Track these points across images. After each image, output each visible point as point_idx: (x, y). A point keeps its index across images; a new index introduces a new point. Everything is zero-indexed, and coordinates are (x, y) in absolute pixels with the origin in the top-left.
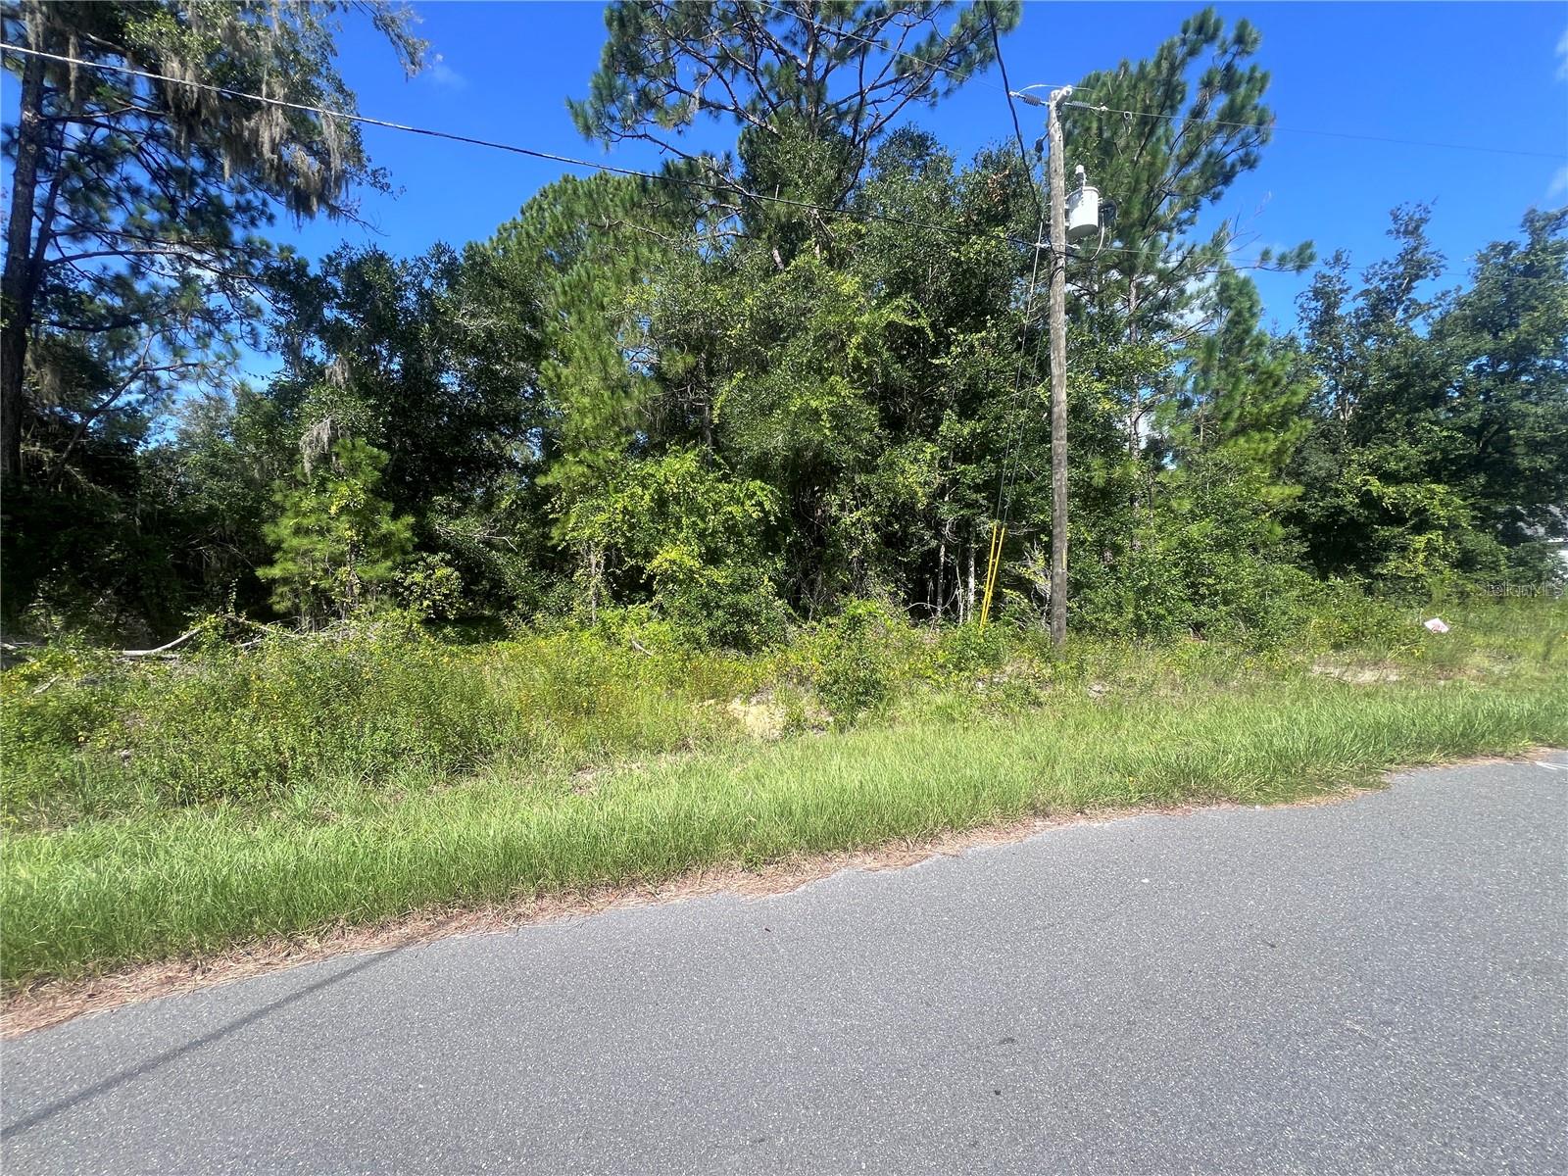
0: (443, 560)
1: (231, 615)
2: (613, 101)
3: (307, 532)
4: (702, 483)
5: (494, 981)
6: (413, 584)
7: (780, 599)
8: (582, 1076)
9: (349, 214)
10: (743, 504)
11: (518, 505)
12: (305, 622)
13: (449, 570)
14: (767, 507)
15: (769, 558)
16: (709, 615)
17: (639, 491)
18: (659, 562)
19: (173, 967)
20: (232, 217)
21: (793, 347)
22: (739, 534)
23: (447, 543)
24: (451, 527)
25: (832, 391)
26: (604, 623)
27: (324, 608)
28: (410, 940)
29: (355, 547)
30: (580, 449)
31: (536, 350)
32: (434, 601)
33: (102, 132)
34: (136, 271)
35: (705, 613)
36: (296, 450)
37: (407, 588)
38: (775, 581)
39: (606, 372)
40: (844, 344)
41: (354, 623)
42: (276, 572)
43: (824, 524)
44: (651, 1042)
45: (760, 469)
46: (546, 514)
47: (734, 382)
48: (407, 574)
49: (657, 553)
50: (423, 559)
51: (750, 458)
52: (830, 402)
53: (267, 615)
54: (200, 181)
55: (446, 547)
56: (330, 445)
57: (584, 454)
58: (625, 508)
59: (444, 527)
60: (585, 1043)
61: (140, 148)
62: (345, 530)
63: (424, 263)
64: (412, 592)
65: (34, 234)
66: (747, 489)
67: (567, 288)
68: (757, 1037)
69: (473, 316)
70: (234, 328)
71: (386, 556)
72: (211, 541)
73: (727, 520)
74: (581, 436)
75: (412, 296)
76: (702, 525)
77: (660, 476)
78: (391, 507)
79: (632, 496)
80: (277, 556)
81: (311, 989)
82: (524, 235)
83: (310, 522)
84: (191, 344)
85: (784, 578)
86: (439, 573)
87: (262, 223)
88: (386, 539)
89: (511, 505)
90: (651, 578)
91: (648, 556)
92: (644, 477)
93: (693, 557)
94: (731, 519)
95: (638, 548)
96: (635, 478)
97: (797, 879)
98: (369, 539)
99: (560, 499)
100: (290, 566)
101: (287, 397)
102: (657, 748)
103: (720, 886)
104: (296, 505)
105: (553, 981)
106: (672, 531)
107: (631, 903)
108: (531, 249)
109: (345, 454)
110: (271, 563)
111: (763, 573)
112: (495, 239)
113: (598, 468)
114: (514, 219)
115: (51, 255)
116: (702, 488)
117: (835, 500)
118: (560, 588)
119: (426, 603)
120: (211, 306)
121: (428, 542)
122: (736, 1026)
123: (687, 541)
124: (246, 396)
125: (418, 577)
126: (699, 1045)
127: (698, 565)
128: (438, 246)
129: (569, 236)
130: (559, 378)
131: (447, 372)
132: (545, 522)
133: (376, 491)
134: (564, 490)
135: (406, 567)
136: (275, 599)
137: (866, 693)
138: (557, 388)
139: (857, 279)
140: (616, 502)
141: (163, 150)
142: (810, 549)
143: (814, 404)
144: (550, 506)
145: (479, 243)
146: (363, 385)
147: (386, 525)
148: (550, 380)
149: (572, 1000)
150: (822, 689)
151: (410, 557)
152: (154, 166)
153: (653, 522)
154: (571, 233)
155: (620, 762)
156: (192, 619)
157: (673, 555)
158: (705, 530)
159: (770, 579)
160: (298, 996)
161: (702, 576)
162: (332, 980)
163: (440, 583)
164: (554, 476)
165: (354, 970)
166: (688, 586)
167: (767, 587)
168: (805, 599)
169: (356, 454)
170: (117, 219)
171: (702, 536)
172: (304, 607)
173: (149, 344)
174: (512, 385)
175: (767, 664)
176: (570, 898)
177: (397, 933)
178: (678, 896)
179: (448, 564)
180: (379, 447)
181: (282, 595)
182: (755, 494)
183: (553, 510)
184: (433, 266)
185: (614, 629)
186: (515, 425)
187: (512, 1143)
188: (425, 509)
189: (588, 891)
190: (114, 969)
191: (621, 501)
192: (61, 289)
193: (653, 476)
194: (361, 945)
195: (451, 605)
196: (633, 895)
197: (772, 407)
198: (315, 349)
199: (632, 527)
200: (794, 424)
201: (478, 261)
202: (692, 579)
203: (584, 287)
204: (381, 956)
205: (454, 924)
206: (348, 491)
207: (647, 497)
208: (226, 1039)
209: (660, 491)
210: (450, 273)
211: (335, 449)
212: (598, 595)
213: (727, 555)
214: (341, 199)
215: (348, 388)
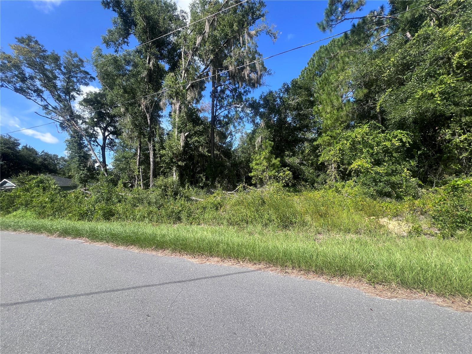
0: (287, 169)
1: (244, 184)
2: (332, 15)
3: (258, 164)
4: (371, 135)
5: (275, 288)
6: (280, 176)
7: (414, 177)
8: (289, 326)
9: (263, 84)
10: (391, 141)
11: (311, 152)
12: (259, 186)
13: (289, 172)
14: (404, 140)
15: (406, 161)
16: (376, 185)
17: (345, 142)
18: (355, 165)
19: (219, 259)
20: (243, 95)
21: (417, 70)
22: (391, 153)
23: (289, 165)
24: (290, 160)
25: (442, 82)
26: (336, 187)
27: (262, 183)
28: (260, 269)
29: (267, 168)
30: (327, 131)
31: (312, 104)
32: (286, 181)
33: (223, 86)
34: (229, 113)
35: (374, 184)
36: (255, 145)
37: (279, 177)
38: (411, 170)
39: (333, 104)
40: (449, 59)
41: (267, 186)
42: (252, 174)
43: (442, 143)
44: (312, 327)
45: (402, 125)
46: (317, 153)
47: (386, 94)
48: (279, 173)
49: (353, 163)
50: (283, 169)
51: (395, 122)
52: (440, 88)
53: (251, 185)
54: (238, 89)
55: (288, 166)
56: (261, 143)
57: (328, 133)
58: (340, 148)
59: (288, 160)
60: (293, 317)
61: (228, 87)
62: (265, 163)
63: (281, 90)
64: (280, 178)
65: (215, 111)
66: (393, 134)
67: (321, 82)
68: (353, 346)
69: (293, 100)
70: (244, 119)
71: (274, 169)
72: (242, 168)
73: (384, 148)
74: (327, 127)
75: (278, 100)
76: (371, 151)
77: (353, 136)
78: (274, 156)
79: (343, 144)
80: (252, 171)
81: (239, 273)
82: (308, 71)
83: (258, 162)
84: (237, 125)
85: (416, 169)
86: (286, 173)
87: (249, 94)
88: (274, 164)
89: (309, 152)
90: (350, 172)
91: (350, 164)
92: (347, 137)
93: (368, 163)
94: (386, 147)
95: (346, 162)
96: (344, 138)
97: (393, 295)
98: (270, 165)
99: (321, 148)
100: (255, 173)
101: (254, 132)
102: (348, 231)
103: (356, 286)
104: (256, 158)
105: (290, 294)
106: (359, 154)
107: (321, 280)
108: (311, 74)
109: (264, 144)
110: (251, 172)
111: (404, 168)
112: (300, 75)
113: (333, 136)
114: (305, 67)
115: (217, 114)
116: (371, 137)
117: (448, 132)
118: (322, 176)
119: (284, 181)
120: (241, 116)
121: (284, 164)
122: (345, 338)
123: (365, 158)
124: (246, 134)
125: (281, 174)
126: (329, 337)
127: (370, 166)
128: (284, 84)
129: (322, 65)
130: (319, 110)
131: (288, 117)
132: (318, 156)
133: (271, 153)
134: (322, 145)
135: (278, 172)
136: (252, 181)
137: (463, 222)
138: (319, 113)
139: (458, 25)
140: (337, 147)
141: (232, 86)
142: (433, 155)
143: (430, 92)
144: (318, 151)
145: (296, 78)
146: (268, 126)
147: (274, 161)
148: (316, 112)
149: (293, 303)
150: (434, 218)
151: (279, 169)
152: (230, 89)
153: (351, 152)
154: (323, 64)
155: (333, 234)
156: (238, 185)
157: (359, 163)
158: (373, 153)
159: (408, 170)
160: (236, 273)
161: (372, 170)
162: (243, 273)
163: (287, 176)
164: (319, 141)
165: (247, 272)
166: (366, 174)
167: (406, 172)
168: (430, 177)
169: (266, 144)
170: (226, 103)
171: (372, 155)
172: (258, 183)
173: (231, 127)
174: (305, 116)
175: (405, 205)
176: (302, 272)
177: (258, 266)
178: (338, 284)
179: (289, 170)
180: (272, 141)
181: (253, 180)
182: (397, 136)
183: (319, 152)
184: (283, 90)
185: (340, 189)
186: (307, 128)
187: (266, 333)
188: (283, 156)
189: (308, 271)
190: (211, 256)
191: (338, 146)
192: (219, 120)
193: (350, 136)
194: (250, 267)
195: (290, 182)
196: (322, 278)
197: (407, 99)
198: (258, 120)
199: (343, 155)
200: (418, 103)
201: (295, 83)
202: (368, 172)
203: (326, 79)
204: (253, 271)
205: (270, 269)
206: (265, 153)
207: (348, 144)
208: (222, 278)
209: (354, 141)
210: (287, 90)
211: (262, 144)
212: (335, 178)
213: (384, 161)
214: (262, 81)
215: (265, 128)
